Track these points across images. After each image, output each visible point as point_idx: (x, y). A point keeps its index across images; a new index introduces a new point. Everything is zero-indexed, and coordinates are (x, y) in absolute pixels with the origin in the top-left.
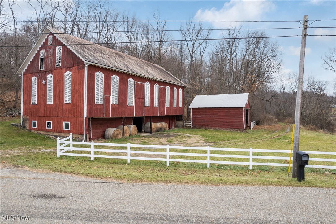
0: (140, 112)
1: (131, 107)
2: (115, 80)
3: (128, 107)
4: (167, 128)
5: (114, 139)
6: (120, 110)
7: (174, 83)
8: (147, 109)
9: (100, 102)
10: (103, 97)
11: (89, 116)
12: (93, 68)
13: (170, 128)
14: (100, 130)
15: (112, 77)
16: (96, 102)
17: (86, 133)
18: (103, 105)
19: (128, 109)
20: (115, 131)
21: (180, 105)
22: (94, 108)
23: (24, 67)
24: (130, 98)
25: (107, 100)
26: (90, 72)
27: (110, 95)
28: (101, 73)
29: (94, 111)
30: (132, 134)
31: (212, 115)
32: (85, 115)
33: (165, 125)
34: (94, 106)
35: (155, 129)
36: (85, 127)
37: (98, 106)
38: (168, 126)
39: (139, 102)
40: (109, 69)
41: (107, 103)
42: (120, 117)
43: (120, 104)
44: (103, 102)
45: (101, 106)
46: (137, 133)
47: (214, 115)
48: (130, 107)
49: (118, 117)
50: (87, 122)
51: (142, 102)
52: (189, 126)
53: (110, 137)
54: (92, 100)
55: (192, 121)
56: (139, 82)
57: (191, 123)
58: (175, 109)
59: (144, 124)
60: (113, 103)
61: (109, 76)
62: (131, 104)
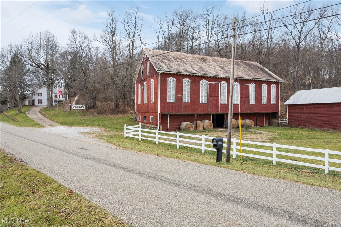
0: (214, 109)
1: (205, 105)
2: (187, 83)
3: (201, 105)
4: (253, 126)
5: (187, 130)
6: (192, 108)
7: (262, 80)
8: (224, 106)
9: (172, 101)
10: (175, 97)
11: (162, 112)
12: (165, 76)
13: (256, 125)
14: (177, 123)
15: (183, 80)
16: (168, 101)
17: (160, 124)
18: (175, 103)
19: (201, 106)
20: (186, 124)
21: (273, 101)
22: (166, 105)
23: (136, 78)
24: (202, 96)
25: (179, 99)
26: (163, 78)
27: (182, 95)
28: (173, 78)
29: (167, 108)
30: (205, 128)
31: (310, 112)
32: (159, 111)
33: (250, 122)
34: (167, 104)
35: (236, 125)
36: (159, 120)
37: (170, 104)
38: (253, 123)
39: (213, 100)
40: (180, 74)
41: (178, 101)
42: (192, 113)
43: (192, 102)
44: (175, 101)
45: (173, 104)
46: (212, 127)
47: (312, 112)
48: (202, 105)
49: (190, 113)
50: (161, 116)
51: (218, 100)
52: (284, 125)
53: (183, 129)
54: (165, 100)
55: (287, 119)
56: (213, 82)
57: (287, 122)
58: (265, 106)
59: (225, 120)
60: (185, 101)
61: (180, 79)
62: (204, 102)
